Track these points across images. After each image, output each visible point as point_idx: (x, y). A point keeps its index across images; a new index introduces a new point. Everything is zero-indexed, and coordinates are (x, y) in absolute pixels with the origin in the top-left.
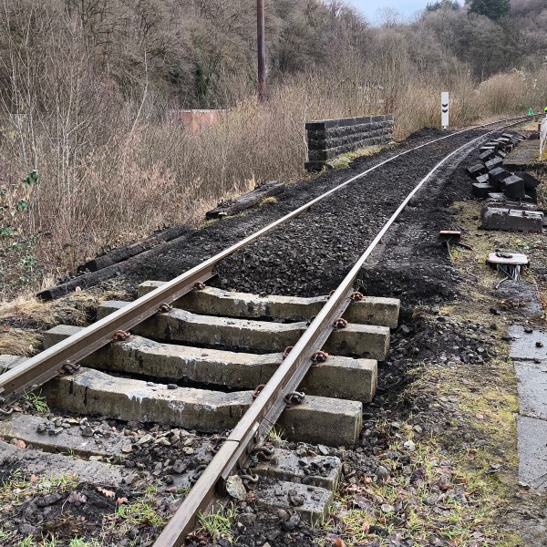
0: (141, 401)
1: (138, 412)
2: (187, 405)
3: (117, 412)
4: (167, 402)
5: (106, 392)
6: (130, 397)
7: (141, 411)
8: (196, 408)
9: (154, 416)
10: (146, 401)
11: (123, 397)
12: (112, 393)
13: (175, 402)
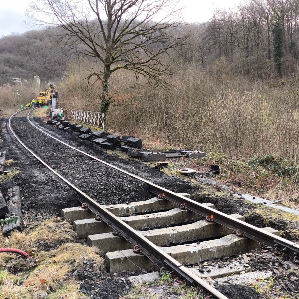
0: (197, 252)
1: (196, 258)
2: (217, 247)
3: (187, 262)
4: (208, 249)
5: (180, 253)
6: (192, 252)
7: (198, 257)
8: (221, 247)
9: (205, 257)
10: (200, 251)
11: (189, 253)
12: (183, 253)
13: (212, 248)
